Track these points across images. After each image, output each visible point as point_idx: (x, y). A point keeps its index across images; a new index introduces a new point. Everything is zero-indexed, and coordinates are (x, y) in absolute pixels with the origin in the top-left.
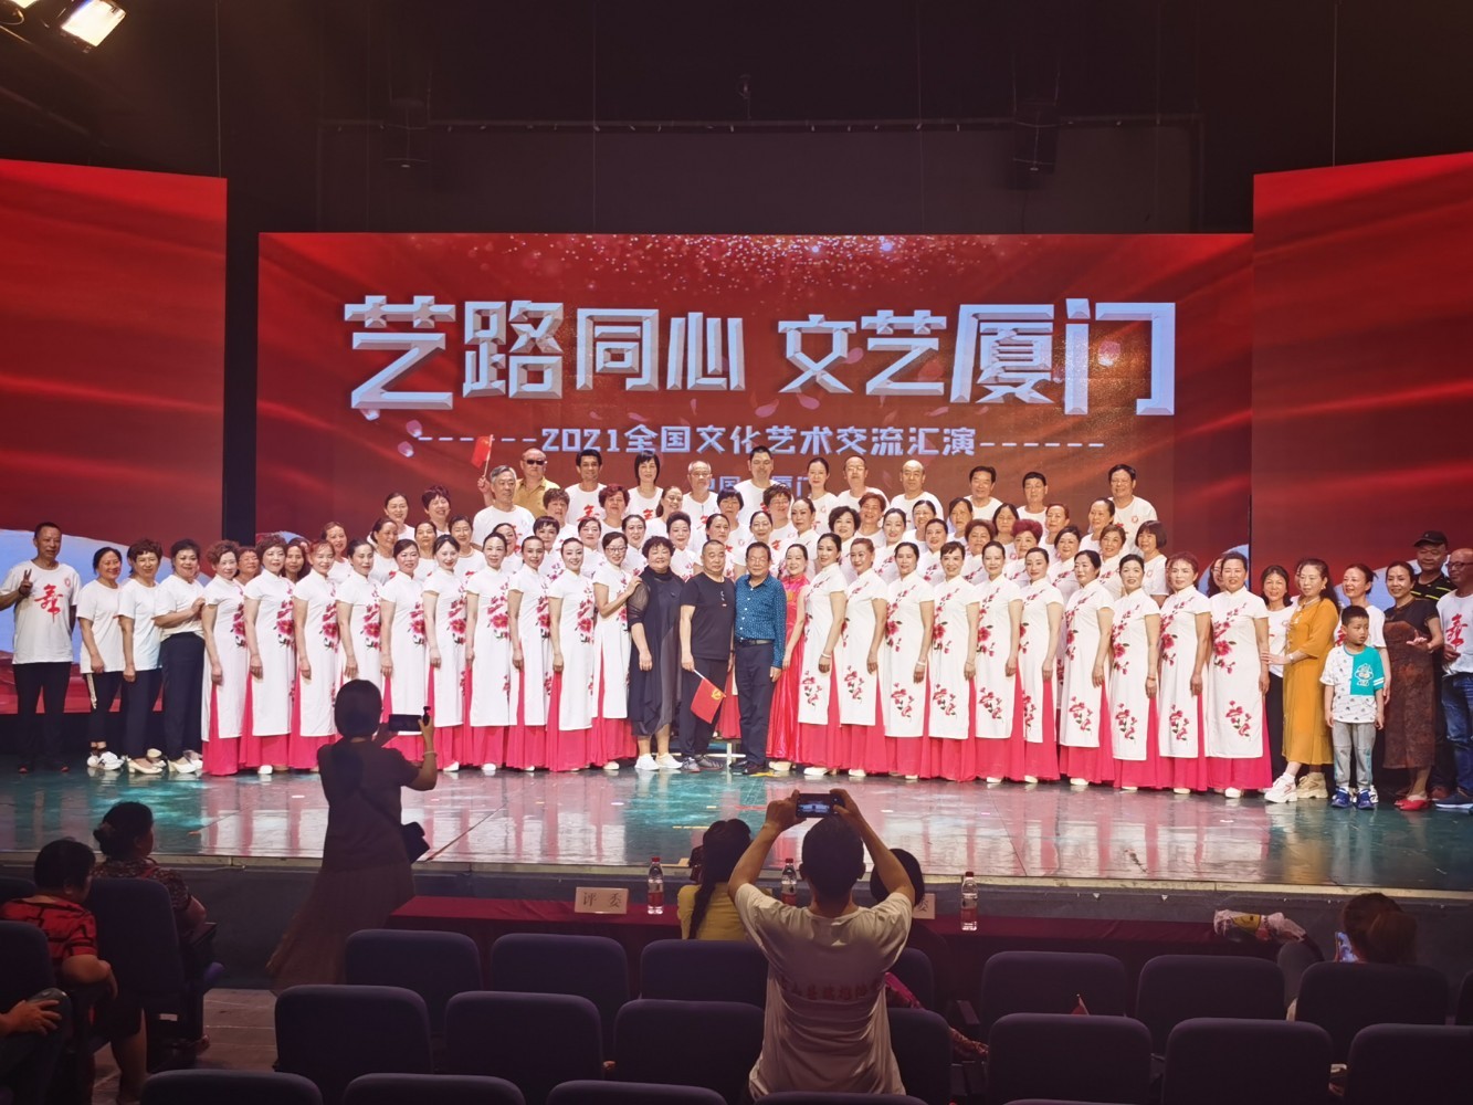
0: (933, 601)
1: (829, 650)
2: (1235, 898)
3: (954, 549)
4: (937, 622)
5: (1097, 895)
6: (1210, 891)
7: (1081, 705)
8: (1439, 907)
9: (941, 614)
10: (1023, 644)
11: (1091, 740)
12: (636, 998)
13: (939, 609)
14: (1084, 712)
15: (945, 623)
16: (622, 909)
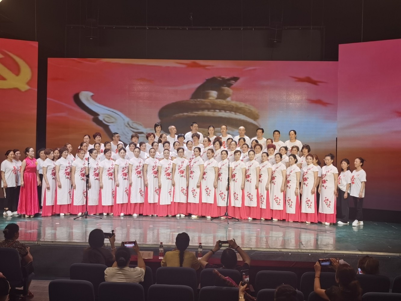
0: (232, 167)
1: (200, 181)
2: (330, 255)
3: (238, 152)
4: (233, 173)
5: (290, 254)
6: (323, 253)
7: (277, 198)
8: (389, 258)
9: (234, 171)
10: (261, 180)
11: (281, 208)
12: (155, 284)
13: (234, 169)
14: (278, 200)
15: (236, 174)
16: (151, 257)
